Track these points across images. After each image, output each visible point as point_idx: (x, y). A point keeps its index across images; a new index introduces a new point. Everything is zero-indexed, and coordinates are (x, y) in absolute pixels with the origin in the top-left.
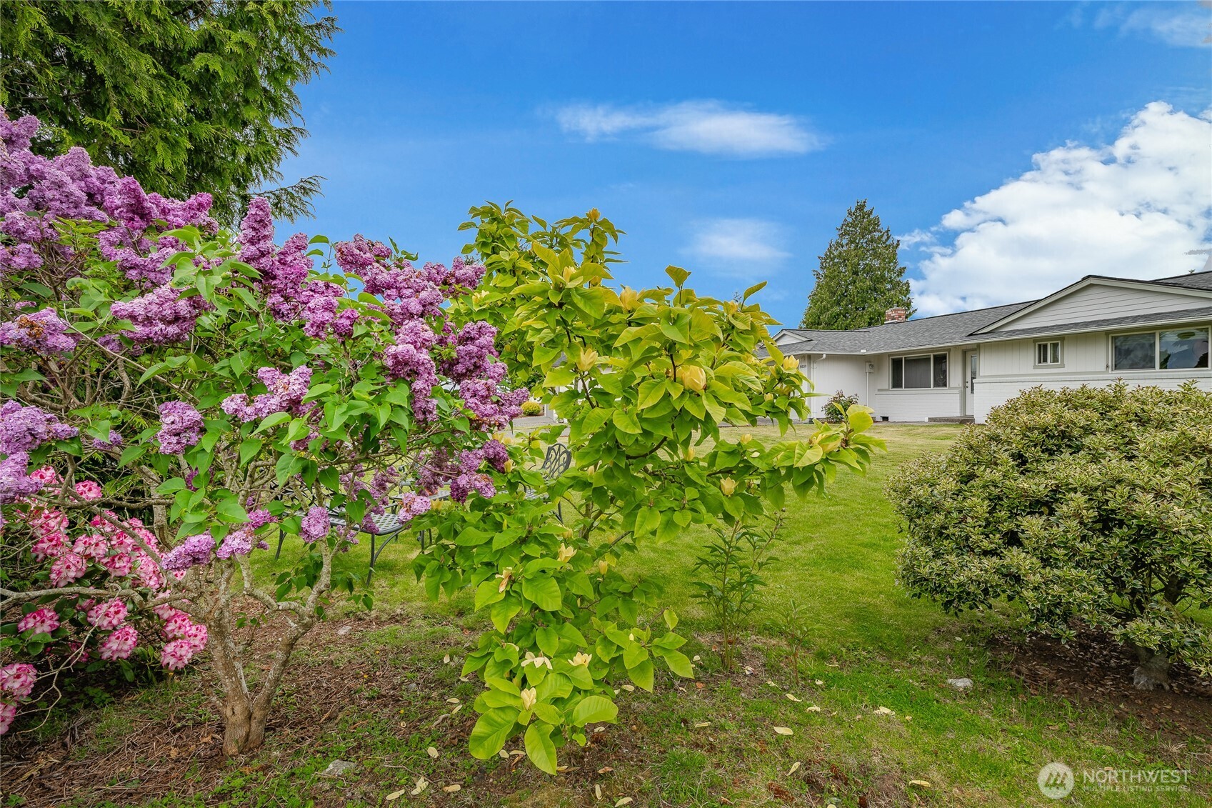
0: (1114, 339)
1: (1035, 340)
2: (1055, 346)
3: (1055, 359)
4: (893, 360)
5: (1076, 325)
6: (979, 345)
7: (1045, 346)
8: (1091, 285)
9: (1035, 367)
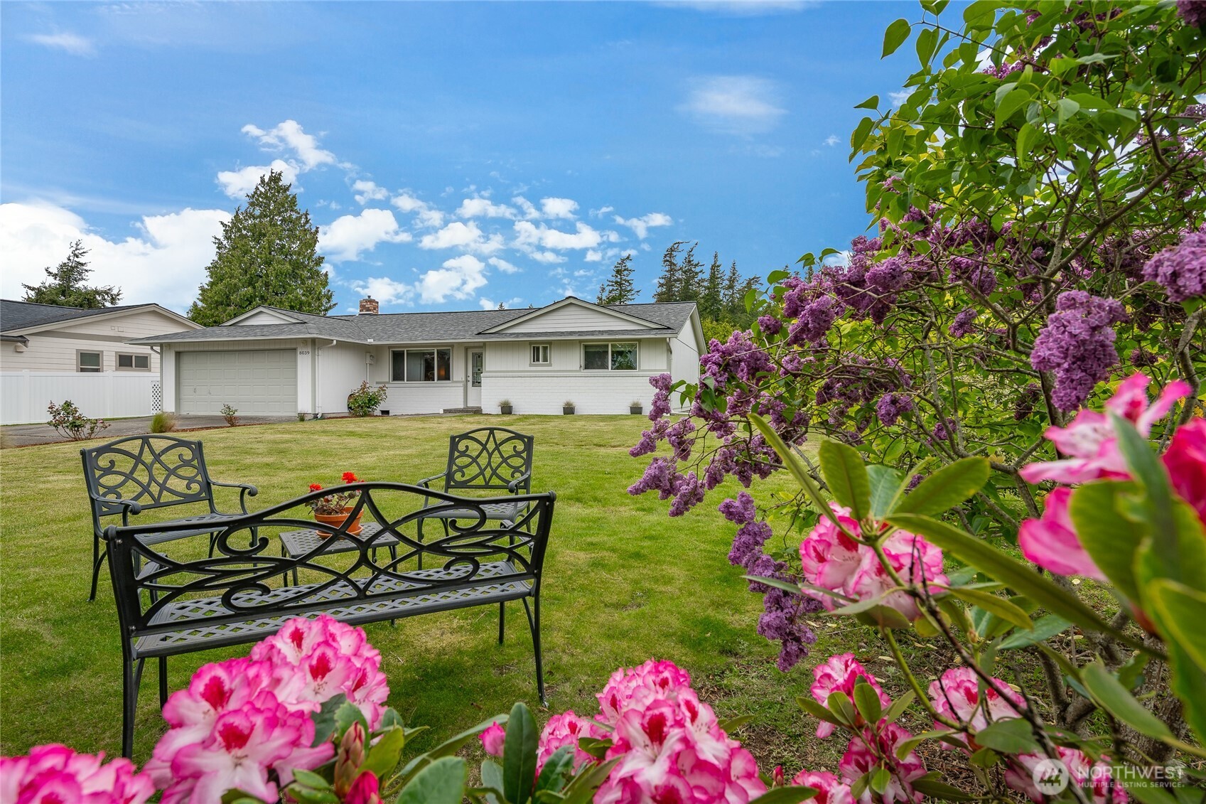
0: (586, 347)
1: (531, 343)
2: (545, 349)
3: (545, 360)
4: (394, 352)
5: (562, 334)
6: (485, 343)
7: (538, 348)
8: (571, 304)
9: (531, 365)
